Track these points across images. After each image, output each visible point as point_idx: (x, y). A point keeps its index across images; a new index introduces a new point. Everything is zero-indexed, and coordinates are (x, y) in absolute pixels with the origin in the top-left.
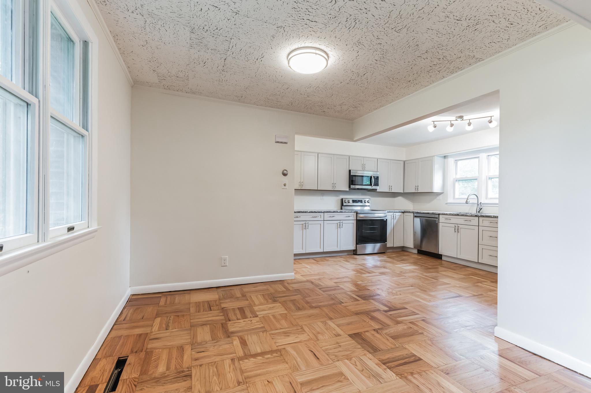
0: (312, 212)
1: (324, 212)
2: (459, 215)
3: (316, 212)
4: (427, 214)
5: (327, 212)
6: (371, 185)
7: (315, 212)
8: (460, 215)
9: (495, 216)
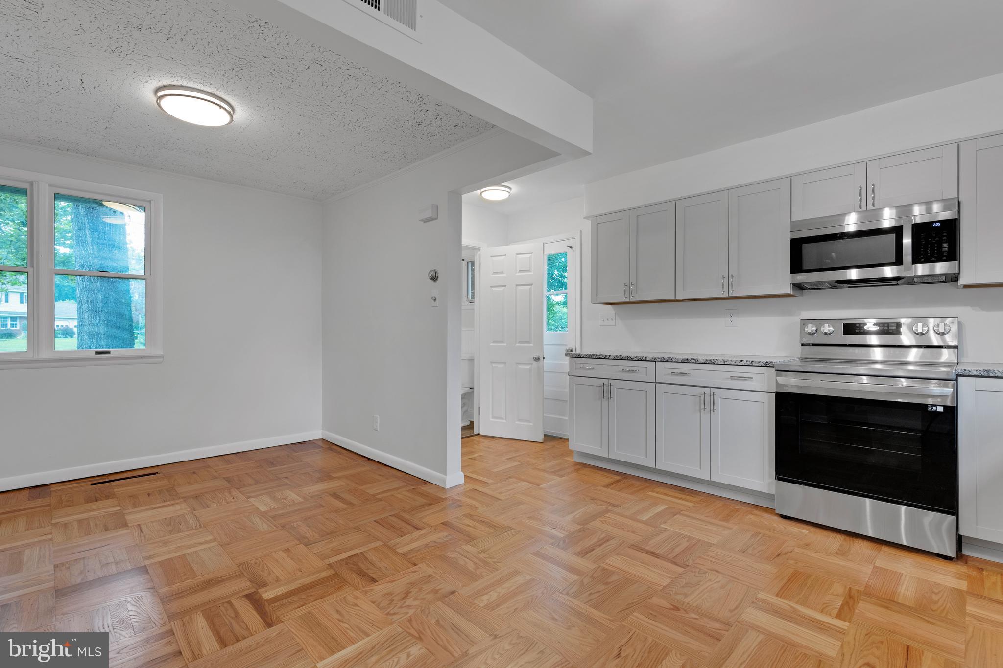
0: (621, 358)
1: (655, 360)
3: (632, 359)
5: (663, 360)
6: (899, 261)
7: (628, 357)
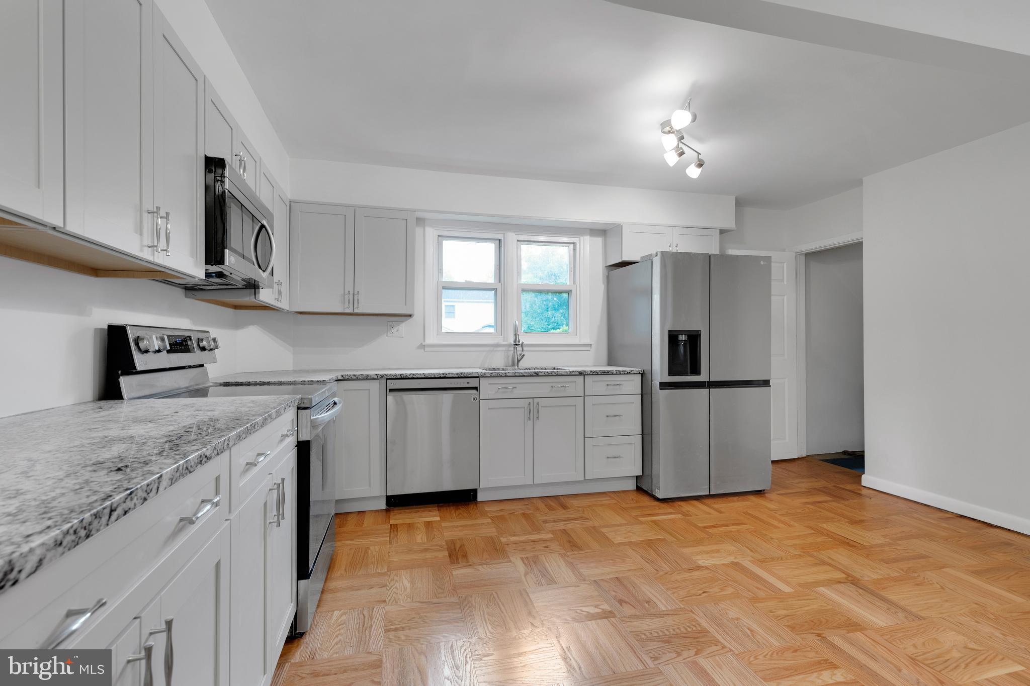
2: (540, 374)
4: (440, 378)
8: (543, 374)
9: (620, 371)
